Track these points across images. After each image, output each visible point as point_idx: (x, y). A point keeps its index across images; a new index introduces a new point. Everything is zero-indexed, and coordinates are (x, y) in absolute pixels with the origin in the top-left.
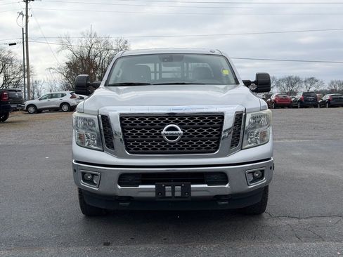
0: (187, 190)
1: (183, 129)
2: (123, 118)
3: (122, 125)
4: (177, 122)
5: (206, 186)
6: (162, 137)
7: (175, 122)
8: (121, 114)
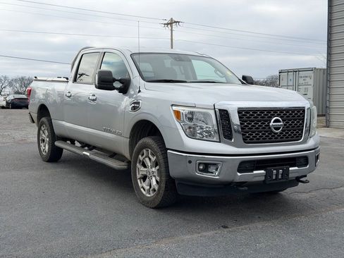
0: (286, 173)
1: (283, 121)
2: (240, 111)
3: (240, 117)
4: (279, 115)
5: (296, 168)
6: (270, 128)
7: (278, 115)
8: (239, 108)
